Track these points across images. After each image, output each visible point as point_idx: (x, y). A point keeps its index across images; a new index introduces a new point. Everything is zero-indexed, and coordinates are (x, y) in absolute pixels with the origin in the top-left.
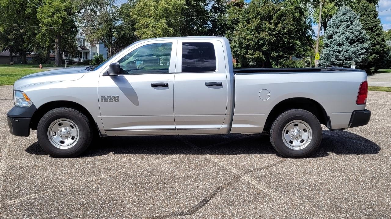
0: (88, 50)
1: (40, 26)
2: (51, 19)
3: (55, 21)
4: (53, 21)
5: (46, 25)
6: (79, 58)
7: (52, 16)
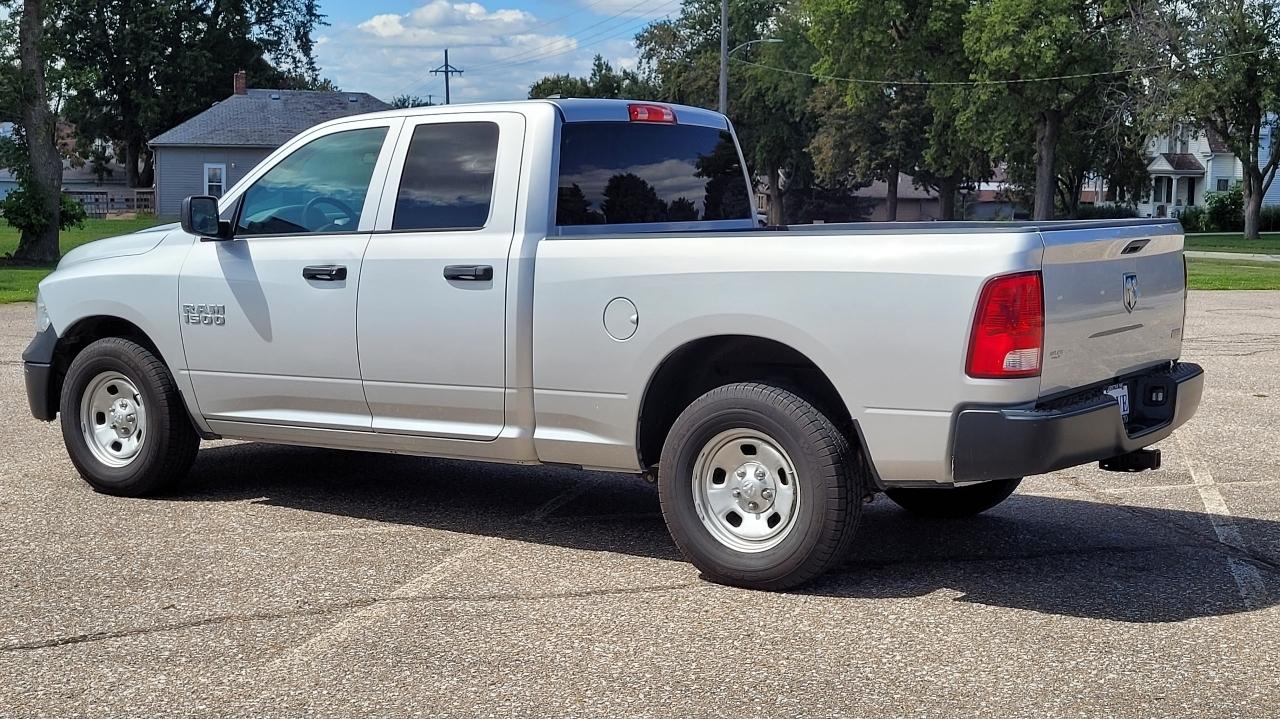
0: (1200, 167)
1: (975, 81)
2: (1012, 51)
3: (1028, 55)
4: (1020, 57)
5: (996, 74)
6: (1158, 204)
7: (1015, 40)
